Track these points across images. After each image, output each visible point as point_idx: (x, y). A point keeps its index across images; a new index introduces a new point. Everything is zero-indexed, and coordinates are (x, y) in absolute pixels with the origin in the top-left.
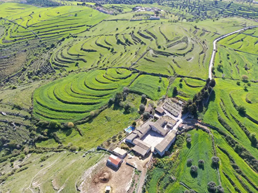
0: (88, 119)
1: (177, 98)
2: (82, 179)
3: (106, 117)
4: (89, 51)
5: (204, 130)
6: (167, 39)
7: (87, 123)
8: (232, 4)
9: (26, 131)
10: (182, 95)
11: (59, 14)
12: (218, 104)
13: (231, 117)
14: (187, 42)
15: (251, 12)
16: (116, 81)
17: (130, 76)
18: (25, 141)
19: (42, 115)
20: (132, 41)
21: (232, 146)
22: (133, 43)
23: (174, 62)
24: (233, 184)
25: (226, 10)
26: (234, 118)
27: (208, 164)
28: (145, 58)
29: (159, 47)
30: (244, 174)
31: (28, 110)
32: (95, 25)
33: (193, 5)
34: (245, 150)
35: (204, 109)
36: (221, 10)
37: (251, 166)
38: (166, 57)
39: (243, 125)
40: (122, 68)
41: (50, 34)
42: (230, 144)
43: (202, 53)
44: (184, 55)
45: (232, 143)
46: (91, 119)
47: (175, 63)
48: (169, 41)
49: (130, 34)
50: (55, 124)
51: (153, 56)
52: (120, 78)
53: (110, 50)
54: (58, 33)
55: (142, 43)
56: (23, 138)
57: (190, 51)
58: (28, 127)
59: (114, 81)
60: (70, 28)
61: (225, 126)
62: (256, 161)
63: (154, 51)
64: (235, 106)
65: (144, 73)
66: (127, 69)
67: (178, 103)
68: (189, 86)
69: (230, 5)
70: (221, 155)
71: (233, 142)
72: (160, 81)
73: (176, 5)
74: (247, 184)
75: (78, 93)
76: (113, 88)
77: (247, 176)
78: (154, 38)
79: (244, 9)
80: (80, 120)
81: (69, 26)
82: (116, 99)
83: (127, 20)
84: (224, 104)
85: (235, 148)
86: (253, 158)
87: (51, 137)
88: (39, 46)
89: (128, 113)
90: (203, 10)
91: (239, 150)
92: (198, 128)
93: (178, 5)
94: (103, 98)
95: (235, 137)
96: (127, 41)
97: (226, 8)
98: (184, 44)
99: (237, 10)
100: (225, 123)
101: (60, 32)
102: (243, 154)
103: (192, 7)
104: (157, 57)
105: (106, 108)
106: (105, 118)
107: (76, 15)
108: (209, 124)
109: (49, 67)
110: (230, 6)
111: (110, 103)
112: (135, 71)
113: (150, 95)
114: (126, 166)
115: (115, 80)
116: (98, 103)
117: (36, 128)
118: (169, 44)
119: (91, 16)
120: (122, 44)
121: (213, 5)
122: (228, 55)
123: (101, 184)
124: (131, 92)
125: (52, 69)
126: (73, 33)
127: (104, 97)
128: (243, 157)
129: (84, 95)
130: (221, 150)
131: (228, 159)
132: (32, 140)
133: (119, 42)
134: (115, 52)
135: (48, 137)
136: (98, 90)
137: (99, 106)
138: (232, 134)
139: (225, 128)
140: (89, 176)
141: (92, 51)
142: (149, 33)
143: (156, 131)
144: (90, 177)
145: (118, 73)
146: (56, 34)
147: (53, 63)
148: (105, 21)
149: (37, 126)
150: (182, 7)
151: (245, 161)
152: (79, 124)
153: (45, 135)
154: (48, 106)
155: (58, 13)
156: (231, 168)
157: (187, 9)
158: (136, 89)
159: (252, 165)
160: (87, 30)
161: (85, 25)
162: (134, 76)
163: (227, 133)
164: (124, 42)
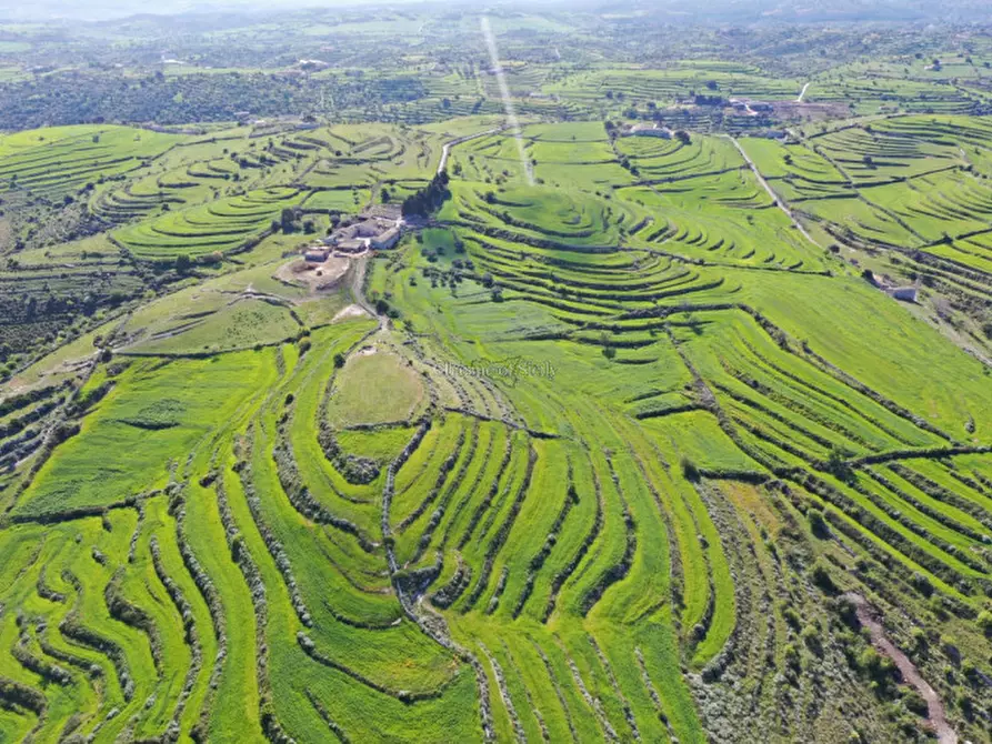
0: (243, 248)
1: (390, 203)
4: (182, 186)
6: (349, 142)
7: (245, 253)
8: (483, 104)
9: (132, 278)
10: (396, 199)
11: (44, 142)
12: (458, 201)
13: (477, 209)
14: (390, 142)
16: (273, 202)
17: (296, 194)
18: (139, 288)
19: (152, 255)
20: (275, 158)
21: (480, 232)
22: (280, 161)
23: (374, 170)
24: (482, 257)
26: (481, 208)
28: (315, 172)
29: (338, 154)
30: (498, 247)
31: (118, 256)
32: (161, 155)
34: (496, 229)
35: (436, 208)
38: (355, 165)
39: (493, 210)
40: (276, 186)
41: (47, 179)
42: (477, 231)
43: (422, 155)
44: (389, 159)
45: (479, 230)
47: (376, 170)
48: (354, 144)
49: (265, 149)
50: (188, 259)
51: (331, 167)
52: (279, 199)
53: (232, 178)
54: (69, 176)
55: (299, 157)
57: (399, 154)
58: (132, 274)
59: (269, 202)
60: (95, 165)
61: (470, 217)
63: (330, 160)
64: (482, 197)
65: (322, 189)
66: (287, 186)
67: (393, 208)
68: (406, 188)
69: (478, 105)
71: (480, 227)
72: (355, 194)
75: (205, 224)
76: (271, 210)
78: (322, 145)
80: (231, 251)
81: (93, 161)
82: (283, 220)
83: (240, 138)
84: (465, 200)
85: (484, 232)
86: (508, 232)
88: (30, 204)
89: (312, 232)
91: (489, 232)
94: (258, 224)
95: (484, 223)
96: (263, 159)
97: (473, 113)
98: (385, 146)
100: (468, 215)
101: (74, 174)
102: (494, 234)
104: (338, 167)
105: (270, 234)
106: (274, 244)
107: (96, 140)
108: (448, 221)
109: (97, 223)
110: (481, 108)
111: (275, 228)
112: (303, 188)
116: (253, 230)
117: (150, 270)
118: (355, 148)
119: (138, 140)
120: (253, 166)
121: (440, 108)
122: (471, 158)
124: (308, 212)
125: (106, 224)
126: (107, 173)
128: (494, 237)
129: (219, 223)
131: (477, 243)
132: (152, 285)
133: (244, 164)
134: (246, 178)
135: (181, 276)
137: (255, 232)
138: (480, 222)
139: (470, 219)
141: (189, 185)
142: (310, 140)
143: (366, 233)
145: (271, 193)
146: (65, 179)
147: (104, 215)
148: (182, 145)
149: (150, 267)
152: (231, 254)
153: (174, 275)
155: (42, 139)
156: (480, 248)
158: (316, 207)
160: (144, 165)
161: (132, 158)
162: (304, 194)
163: (473, 223)
164: (257, 162)
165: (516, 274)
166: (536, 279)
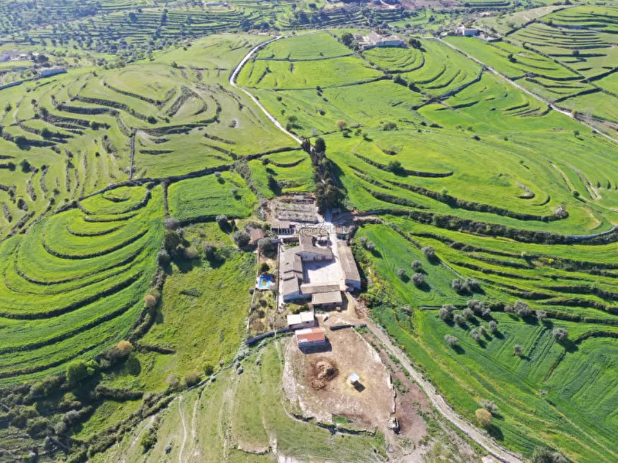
0: (148, 316)
1: (287, 194)
2: (293, 400)
3: (183, 293)
5: (373, 222)
7: (154, 326)
8: (168, 14)
9: (8, 434)
10: (290, 186)
13: (390, 185)
14: (196, 95)
15: (215, 24)
16: (131, 217)
17: (149, 196)
18: (32, 454)
19: (19, 373)
20: (62, 131)
21: (429, 223)
22: (71, 134)
23: (212, 138)
24: (476, 268)
25: (163, 28)
26: (394, 184)
27: (426, 265)
28: (143, 152)
29: (152, 121)
30: (478, 247)
33: (83, 33)
34: (450, 217)
35: (343, 192)
36: (154, 31)
37: (475, 233)
38: (183, 134)
39: (417, 187)
40: (114, 187)
42: (423, 222)
43: (241, 106)
44: (216, 119)
45: (424, 219)
46: (154, 313)
47: (215, 138)
48: (159, 103)
49: (38, 116)
50: (83, 367)
51: (157, 142)
52: (134, 209)
53: (20, 168)
55: (96, 126)
56: (15, 453)
57: (220, 110)
59: (126, 219)
61: (394, 200)
62: (475, 224)
63: (149, 131)
64: (380, 167)
67: (298, 201)
68: (285, 166)
69: (165, 17)
70: (427, 243)
71: (424, 216)
72: (222, 181)
73: (38, 40)
74: (492, 257)
75: (64, 282)
76: (139, 232)
77: (483, 247)
78: (117, 107)
79: (198, 20)
80: (135, 327)
84: (362, 172)
85: (434, 223)
86: (470, 221)
87: (95, 403)
89: (222, 262)
90: (115, 39)
91: (442, 223)
92: (361, 223)
93: (42, 38)
94: (138, 262)
95: (422, 208)
97: (162, 25)
98: (195, 101)
99: (186, 25)
100: (390, 198)
102: (452, 225)
103: (82, 36)
104: (165, 140)
105: (164, 277)
106: (183, 297)
108: (371, 210)
110: (168, 20)
111: (164, 263)
112: (150, 183)
113: (230, 212)
114: (335, 332)
115: (127, 215)
116: (138, 276)
117: (32, 408)
118: (165, 108)
120: (37, 144)
121: (128, 22)
122: (280, 99)
123: (332, 383)
124: (186, 223)
127: (137, 259)
128: (454, 229)
129: (87, 275)
130: (420, 235)
131: (440, 242)
132: (51, 440)
133: (23, 143)
134: (43, 168)
135: (90, 407)
136: (108, 252)
137: (145, 280)
138: (415, 206)
139: (396, 203)
140: (299, 388)
142: (93, 101)
143: (311, 259)
144: (302, 387)
145: (116, 200)
149: (29, 403)
150: (57, 41)
151: (462, 232)
152: (139, 336)
153: (78, 408)
154: (17, 345)
156: (455, 252)
157: (72, 42)
158: (190, 215)
159: (475, 231)
162: (157, 193)
163: (406, 209)
164: (40, 138)
165: (547, 292)
166: (579, 296)
